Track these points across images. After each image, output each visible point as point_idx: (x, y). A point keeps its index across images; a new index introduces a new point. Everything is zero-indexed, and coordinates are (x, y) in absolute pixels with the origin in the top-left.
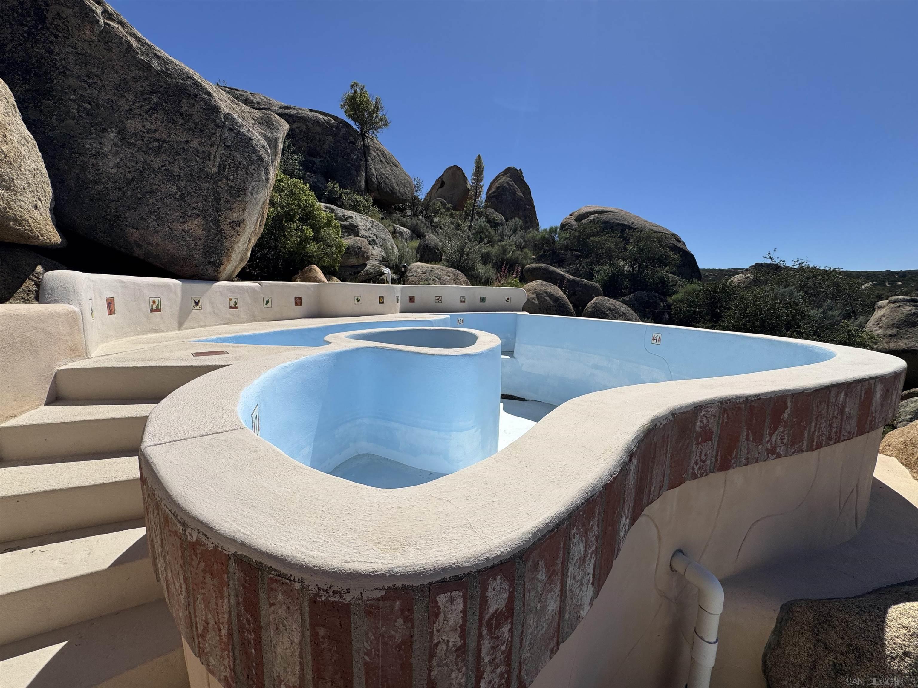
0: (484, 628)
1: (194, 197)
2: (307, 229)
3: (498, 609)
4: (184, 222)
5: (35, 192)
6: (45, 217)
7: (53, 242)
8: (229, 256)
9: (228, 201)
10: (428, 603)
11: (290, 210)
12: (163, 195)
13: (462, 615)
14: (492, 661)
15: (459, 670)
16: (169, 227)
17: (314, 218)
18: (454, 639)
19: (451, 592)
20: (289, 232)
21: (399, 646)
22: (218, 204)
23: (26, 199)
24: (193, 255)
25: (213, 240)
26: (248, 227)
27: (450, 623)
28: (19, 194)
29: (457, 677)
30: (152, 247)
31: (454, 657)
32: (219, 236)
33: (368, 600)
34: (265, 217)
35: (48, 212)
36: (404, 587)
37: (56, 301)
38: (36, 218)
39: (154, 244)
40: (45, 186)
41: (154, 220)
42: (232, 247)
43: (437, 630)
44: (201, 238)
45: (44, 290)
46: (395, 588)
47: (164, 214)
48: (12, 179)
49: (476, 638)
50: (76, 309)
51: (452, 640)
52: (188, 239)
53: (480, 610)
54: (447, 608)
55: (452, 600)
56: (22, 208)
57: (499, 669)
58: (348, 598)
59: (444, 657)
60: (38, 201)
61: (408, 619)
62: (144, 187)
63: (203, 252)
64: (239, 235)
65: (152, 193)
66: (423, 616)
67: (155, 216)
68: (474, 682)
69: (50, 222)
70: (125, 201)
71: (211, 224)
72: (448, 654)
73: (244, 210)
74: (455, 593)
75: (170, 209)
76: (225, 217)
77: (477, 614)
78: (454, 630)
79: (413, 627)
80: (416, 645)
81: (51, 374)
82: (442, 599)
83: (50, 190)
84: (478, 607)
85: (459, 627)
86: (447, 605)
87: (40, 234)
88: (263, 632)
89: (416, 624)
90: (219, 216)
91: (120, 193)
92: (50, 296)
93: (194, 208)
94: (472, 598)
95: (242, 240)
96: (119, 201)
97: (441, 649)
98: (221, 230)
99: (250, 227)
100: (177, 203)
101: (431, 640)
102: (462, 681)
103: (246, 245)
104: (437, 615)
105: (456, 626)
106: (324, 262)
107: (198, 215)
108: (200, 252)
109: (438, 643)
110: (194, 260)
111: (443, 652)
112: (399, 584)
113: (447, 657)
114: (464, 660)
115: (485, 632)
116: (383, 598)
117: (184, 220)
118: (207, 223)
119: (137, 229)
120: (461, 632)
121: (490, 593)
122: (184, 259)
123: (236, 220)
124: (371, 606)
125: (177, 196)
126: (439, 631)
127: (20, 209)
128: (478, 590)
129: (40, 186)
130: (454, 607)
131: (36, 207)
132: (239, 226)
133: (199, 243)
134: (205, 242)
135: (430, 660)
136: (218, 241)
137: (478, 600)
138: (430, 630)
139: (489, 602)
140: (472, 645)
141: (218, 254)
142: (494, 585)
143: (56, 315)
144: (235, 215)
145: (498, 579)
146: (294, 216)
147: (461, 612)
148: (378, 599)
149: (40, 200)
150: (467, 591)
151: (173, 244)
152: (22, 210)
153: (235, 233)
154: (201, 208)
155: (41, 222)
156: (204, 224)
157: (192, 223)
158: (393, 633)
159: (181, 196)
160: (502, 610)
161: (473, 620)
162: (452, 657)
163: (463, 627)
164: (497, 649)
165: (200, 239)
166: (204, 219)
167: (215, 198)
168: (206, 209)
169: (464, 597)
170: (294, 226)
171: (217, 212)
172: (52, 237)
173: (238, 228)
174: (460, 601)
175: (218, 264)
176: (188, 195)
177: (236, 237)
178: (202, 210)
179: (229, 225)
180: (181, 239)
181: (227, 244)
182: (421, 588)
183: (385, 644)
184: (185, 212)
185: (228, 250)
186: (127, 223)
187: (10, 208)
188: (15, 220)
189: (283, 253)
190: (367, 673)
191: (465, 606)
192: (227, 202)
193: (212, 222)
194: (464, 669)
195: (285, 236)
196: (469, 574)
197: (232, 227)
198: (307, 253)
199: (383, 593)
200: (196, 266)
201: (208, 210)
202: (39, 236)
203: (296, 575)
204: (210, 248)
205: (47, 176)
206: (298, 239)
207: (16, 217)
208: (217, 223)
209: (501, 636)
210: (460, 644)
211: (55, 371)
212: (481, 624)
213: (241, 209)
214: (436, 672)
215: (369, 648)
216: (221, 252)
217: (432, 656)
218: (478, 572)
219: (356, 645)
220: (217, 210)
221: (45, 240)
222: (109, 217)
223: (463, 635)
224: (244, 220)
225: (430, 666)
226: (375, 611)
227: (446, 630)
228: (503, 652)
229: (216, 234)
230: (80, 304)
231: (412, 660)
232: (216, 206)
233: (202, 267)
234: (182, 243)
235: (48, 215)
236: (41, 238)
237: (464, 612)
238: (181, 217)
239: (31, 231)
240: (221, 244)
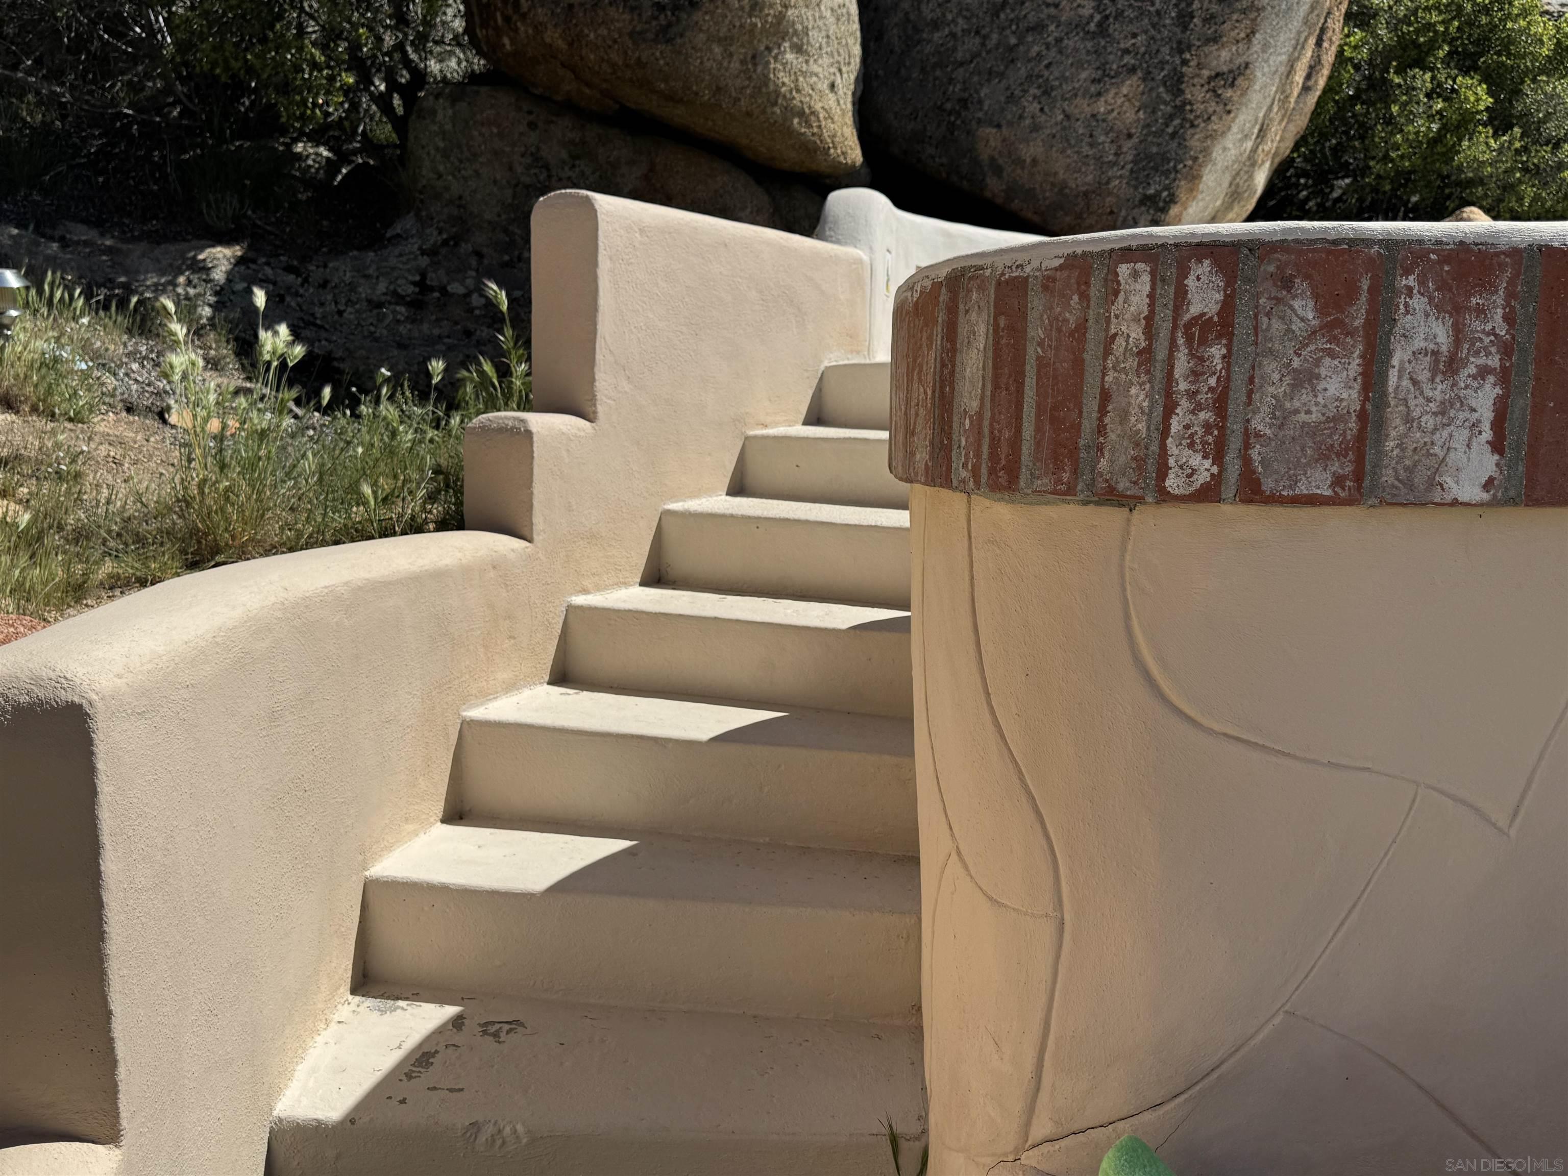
0: (1180, 335)
1: (1131, 21)
2: (1469, 88)
3: (1204, 314)
4: (1099, 94)
5: (836, 54)
6: (844, 107)
7: (849, 162)
8: (1195, 178)
9: (1213, 17)
10: (1107, 275)
11: (1417, 31)
12: (1061, 28)
13: (1147, 300)
14: (1192, 395)
15: (1141, 385)
16: (1064, 111)
17: (1507, 44)
18: (1136, 333)
19: (1135, 263)
20: (1404, 105)
21: (1071, 334)
22: (1185, 28)
23: (820, 70)
24: (1108, 183)
25: (1160, 133)
26: (1257, 87)
27: (1132, 309)
28: (812, 61)
29: (1138, 396)
30: (1023, 168)
31: (1136, 363)
32: (1177, 122)
33: (1046, 270)
34: (1329, 58)
35: (849, 99)
36: (1084, 253)
37: (838, 242)
38: (831, 108)
39: (1028, 160)
40: (851, 41)
41: (1035, 97)
42: (1206, 151)
43: (1115, 315)
44: (1133, 131)
45: (825, 222)
46: (1074, 256)
47: (1057, 79)
48: (807, 28)
49: (1167, 344)
50: (865, 258)
51: (1133, 335)
52: (1102, 139)
53: (1174, 303)
54: (1130, 285)
55: (1135, 275)
56: (813, 89)
57: (1203, 413)
58: (1028, 269)
59: (1121, 358)
60: (838, 75)
61: (1084, 297)
62: (1025, 16)
63: (1132, 171)
64: (1229, 112)
65: (1039, 28)
66: (1100, 291)
67: (1039, 87)
68: (1161, 413)
69: (849, 119)
70: (984, 59)
71: (1161, 89)
72: (1128, 355)
73: (1249, 37)
74: (1140, 266)
75: (1072, 65)
76: (1199, 64)
77: (1171, 307)
78: (1136, 320)
79: (1088, 307)
80: (1091, 335)
81: (817, 371)
82: (1124, 270)
83: (857, 50)
84: (1172, 297)
85: (1144, 318)
86: (1129, 281)
87: (833, 142)
88: (958, 354)
89: (1092, 303)
90: (1185, 62)
91: (977, 40)
92: (832, 233)
93: (1126, 51)
94: (1163, 281)
95: (1235, 129)
96: (971, 62)
97: (1119, 345)
98: (1184, 103)
99: (1265, 86)
100: (1089, 45)
101: (1107, 329)
102: (1145, 404)
103: (1249, 144)
104: (1116, 293)
105: (1140, 314)
106: (1520, 199)
107: (1133, 70)
108: (1126, 172)
109: (1116, 334)
110: (1110, 194)
111: (1121, 350)
112: (1079, 251)
113: (1125, 360)
114: (1148, 372)
115: (1181, 341)
116: (1061, 268)
117: (1098, 87)
118: (1151, 89)
119: (999, 126)
120: (1146, 327)
121: (1191, 282)
122: (1086, 194)
123: (1225, 69)
124: (1048, 278)
125: (1092, 27)
126: (1117, 317)
127: (811, 92)
128: (1174, 270)
129: (844, 42)
130: (1138, 287)
131: (832, 86)
132: (1232, 85)
133: (1127, 145)
134: (1141, 142)
135: (1105, 359)
136: (1173, 135)
137: (1173, 287)
138: (1107, 314)
139: (1189, 296)
140: (1161, 354)
141: (1166, 173)
142: (1199, 272)
143: (835, 260)
144: (1225, 54)
145: (1205, 265)
146: (1432, 46)
147: (1148, 296)
148: (1056, 269)
149: (840, 70)
150: (1157, 265)
151: (1069, 156)
152: (814, 94)
153: (1220, 108)
154: (1143, 49)
155: (836, 118)
156: (1143, 93)
157: (1116, 94)
158: (1067, 315)
159: (1100, 24)
160: (1212, 318)
161: (1164, 315)
162: (1132, 363)
163: (1149, 319)
164: (1201, 378)
165: (1130, 136)
166: (1147, 77)
167: (1180, 15)
168: (1154, 47)
169: (1153, 274)
170: (1423, 80)
171: (1181, 52)
172: (849, 151)
173: (1229, 93)
174: (1146, 278)
175: (1165, 201)
176: (1116, 18)
177: (1221, 118)
178: (1144, 54)
179: (1206, 87)
180: (1087, 140)
181: (1194, 142)
182: (1101, 254)
183: (1059, 330)
184: (1102, 67)
185: (1195, 159)
186: (980, 115)
187: (798, 91)
188: (801, 114)
189: (1379, 177)
190: (1038, 372)
191: (1153, 288)
192: (1210, 19)
193: (1165, 84)
194: (1148, 386)
195: (1389, 121)
196: (1162, 245)
197: (1214, 91)
198: (1460, 168)
199: (1062, 261)
200: (1112, 212)
201: (1158, 51)
202: (829, 148)
203: (988, 261)
204: (1149, 157)
205: (856, 19)
206: (1435, 127)
207: (803, 108)
208: (1176, 83)
209: (1208, 359)
210: (1144, 344)
211: (822, 368)
212: (1175, 327)
213: (1242, 35)
214: (1111, 379)
215: (1043, 337)
216: (1175, 167)
217: (1107, 352)
218: (1176, 245)
219: (1031, 333)
220: (1181, 48)
221: (838, 156)
222: (948, 106)
223: (1150, 330)
224: (1247, 65)
225: (1105, 368)
226: (1051, 285)
227: (1126, 317)
228: (1211, 389)
229: (1171, 117)
230: (871, 248)
231: (1085, 356)
232: (1180, 36)
233: (1123, 213)
234: (1086, 150)
235: (848, 105)
236: (832, 151)
237: (1151, 296)
238: (1094, 81)
239: (821, 136)
240: (1180, 144)
